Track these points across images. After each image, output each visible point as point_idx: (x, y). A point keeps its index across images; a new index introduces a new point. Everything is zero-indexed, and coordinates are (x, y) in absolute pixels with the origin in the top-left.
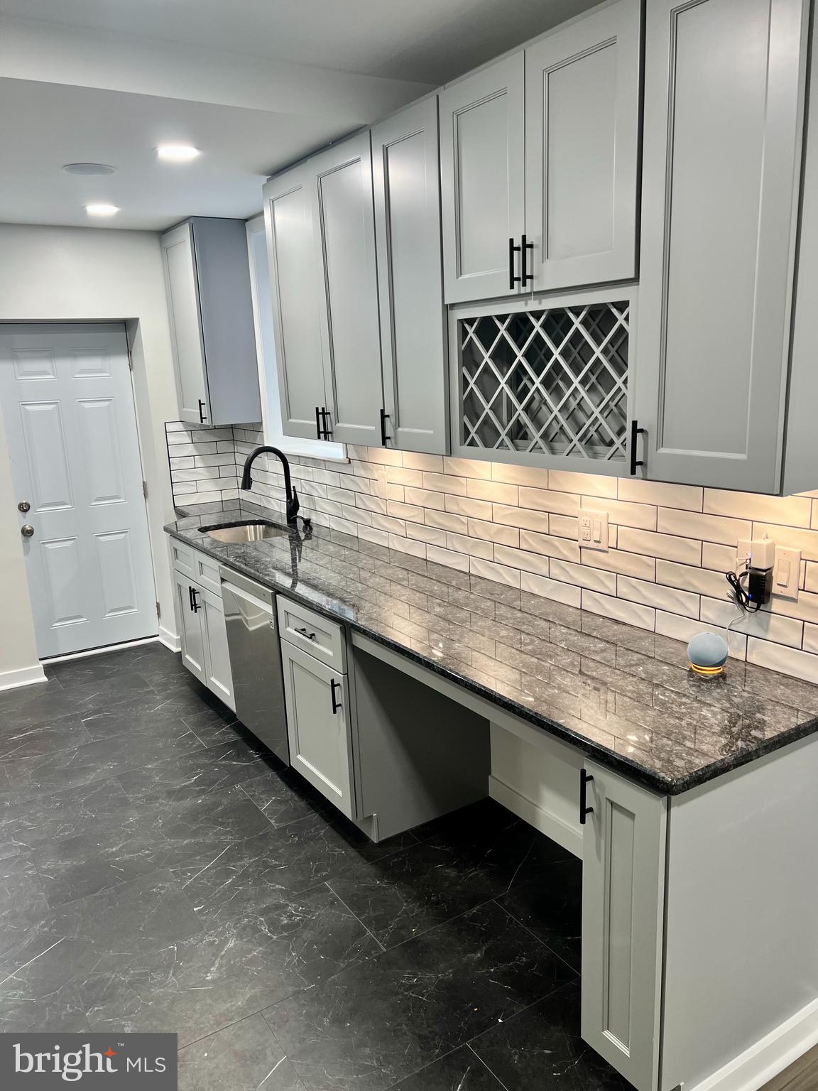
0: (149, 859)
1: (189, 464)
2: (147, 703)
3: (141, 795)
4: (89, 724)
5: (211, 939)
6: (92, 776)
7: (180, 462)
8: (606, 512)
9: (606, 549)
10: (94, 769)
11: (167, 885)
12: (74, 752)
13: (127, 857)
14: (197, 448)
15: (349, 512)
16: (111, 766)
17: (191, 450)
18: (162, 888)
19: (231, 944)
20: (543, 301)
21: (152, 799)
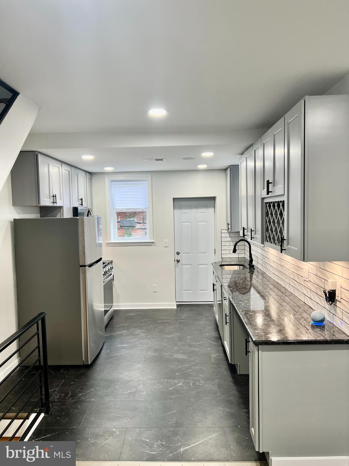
0: (173, 359)
1: (228, 244)
2: (199, 320)
3: (181, 344)
4: (180, 322)
5: (176, 381)
6: (172, 335)
7: (225, 243)
8: (308, 268)
9: (308, 281)
10: (173, 334)
11: (174, 366)
12: (171, 328)
13: (168, 357)
14: (231, 239)
15: (264, 264)
16: (178, 334)
17: (229, 239)
18: (172, 367)
19: (180, 384)
20: (275, 199)
21: (184, 345)
